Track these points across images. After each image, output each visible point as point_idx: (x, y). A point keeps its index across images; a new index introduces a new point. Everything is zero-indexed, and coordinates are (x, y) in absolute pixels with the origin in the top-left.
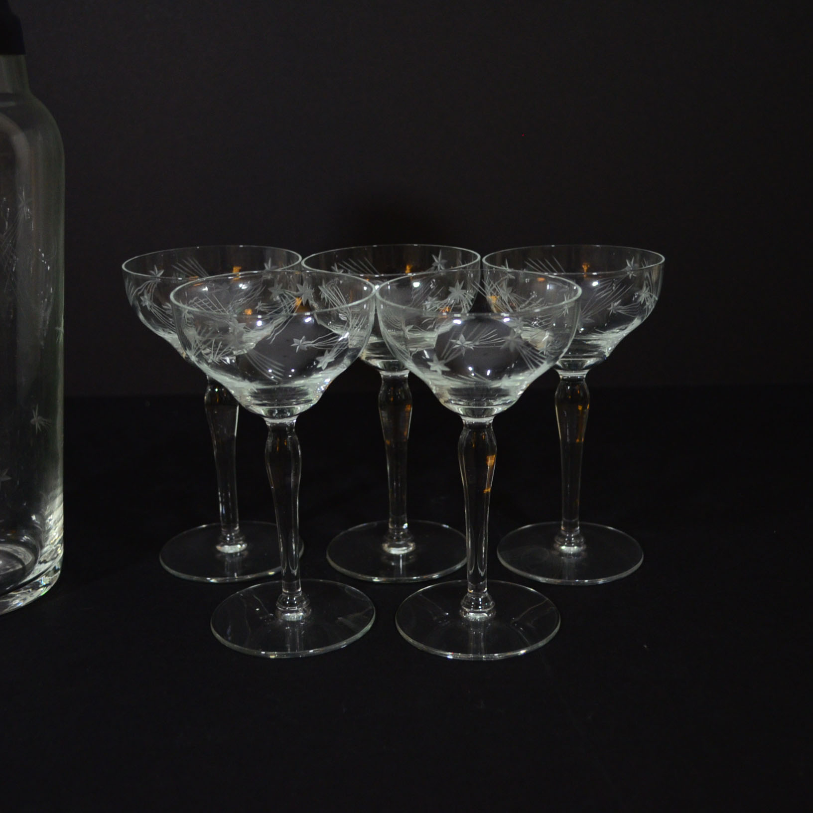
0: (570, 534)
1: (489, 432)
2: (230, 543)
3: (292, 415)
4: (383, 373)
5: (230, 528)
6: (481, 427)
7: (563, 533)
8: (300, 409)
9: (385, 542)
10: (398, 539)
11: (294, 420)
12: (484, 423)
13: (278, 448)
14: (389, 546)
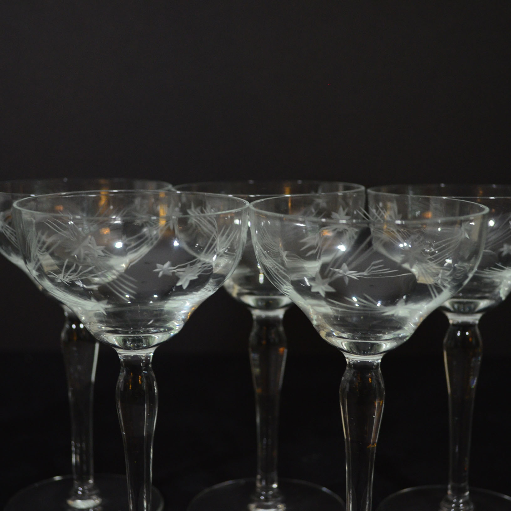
0: (458, 499)
1: (376, 373)
2: (82, 498)
3: (149, 347)
4: (256, 313)
5: (83, 481)
7: (450, 498)
8: (158, 338)
9: (252, 502)
10: (267, 500)
11: (151, 352)
13: (130, 386)
14: (257, 507)
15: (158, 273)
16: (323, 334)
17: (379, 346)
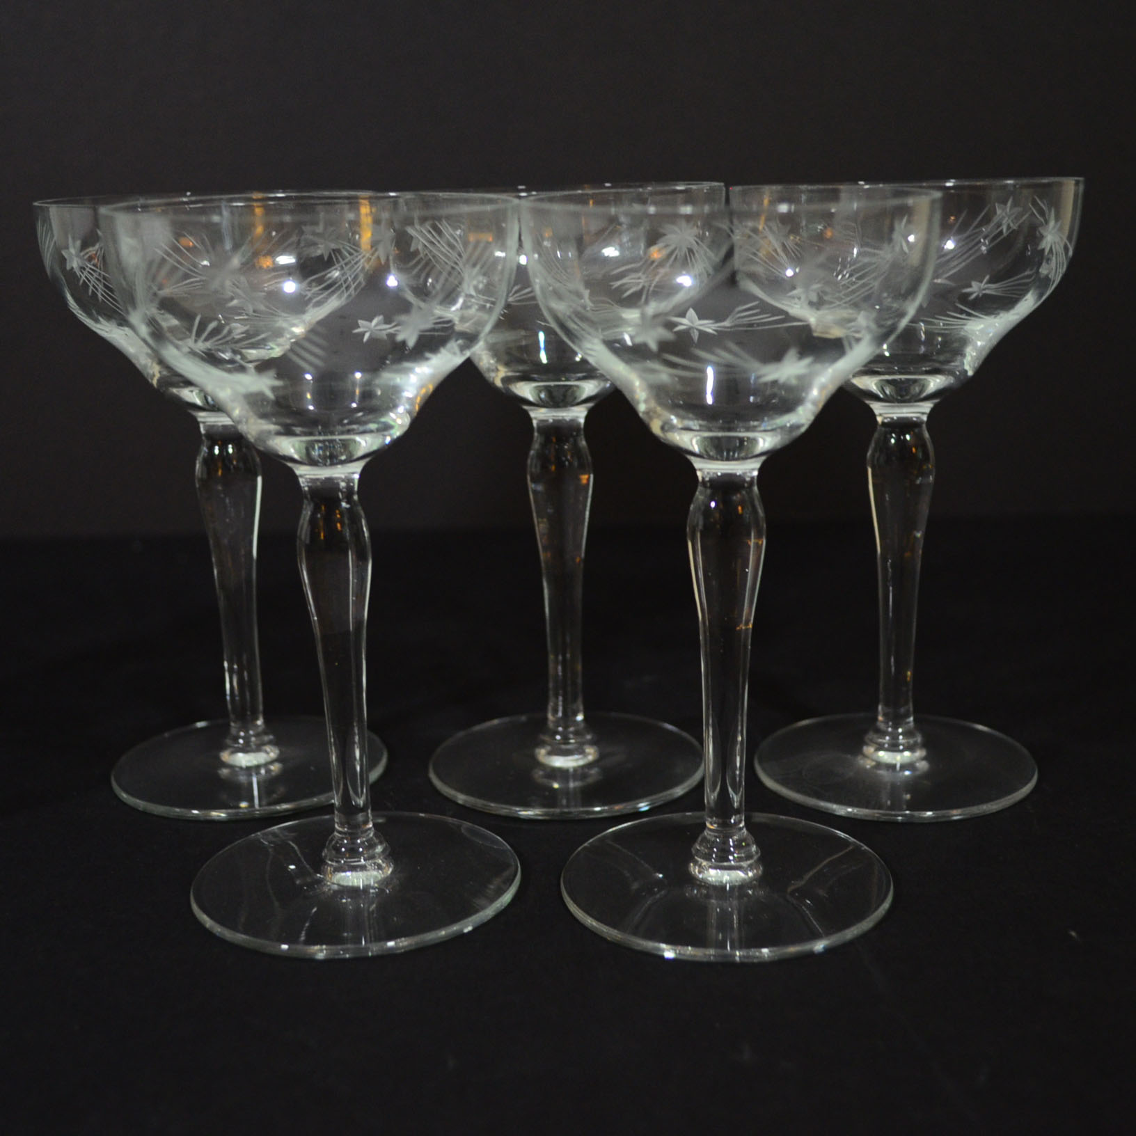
0: (896, 727)
2: (246, 749)
3: (350, 460)
5: (245, 719)
7: (882, 726)
8: (366, 443)
9: (542, 744)
10: (566, 741)
11: (353, 471)
12: (740, 476)
13: (322, 534)
14: (550, 753)
16: (656, 427)
17: (753, 441)
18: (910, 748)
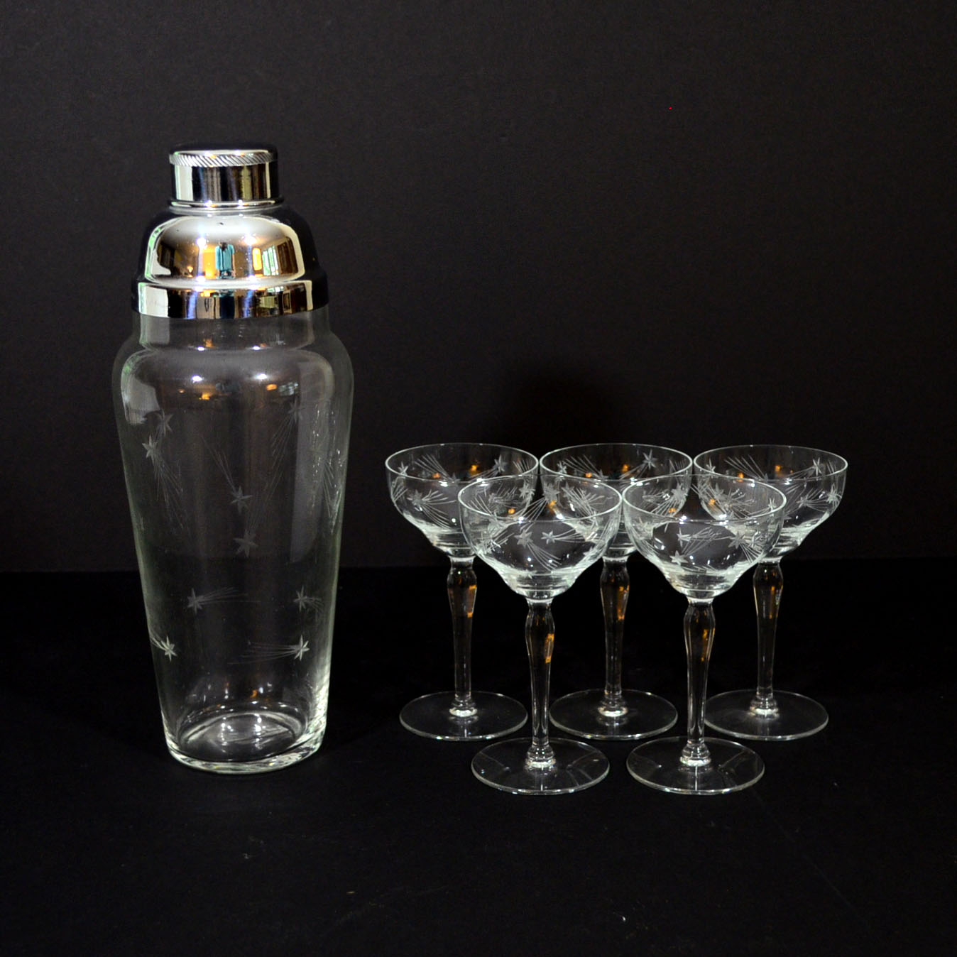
0: (765, 698)
1: (710, 610)
2: (461, 709)
5: (463, 695)
6: (704, 606)
7: (758, 697)
9: (601, 705)
10: (614, 704)
11: (549, 601)
12: (706, 603)
14: (605, 710)
15: (545, 540)
17: (713, 593)
18: (771, 708)
